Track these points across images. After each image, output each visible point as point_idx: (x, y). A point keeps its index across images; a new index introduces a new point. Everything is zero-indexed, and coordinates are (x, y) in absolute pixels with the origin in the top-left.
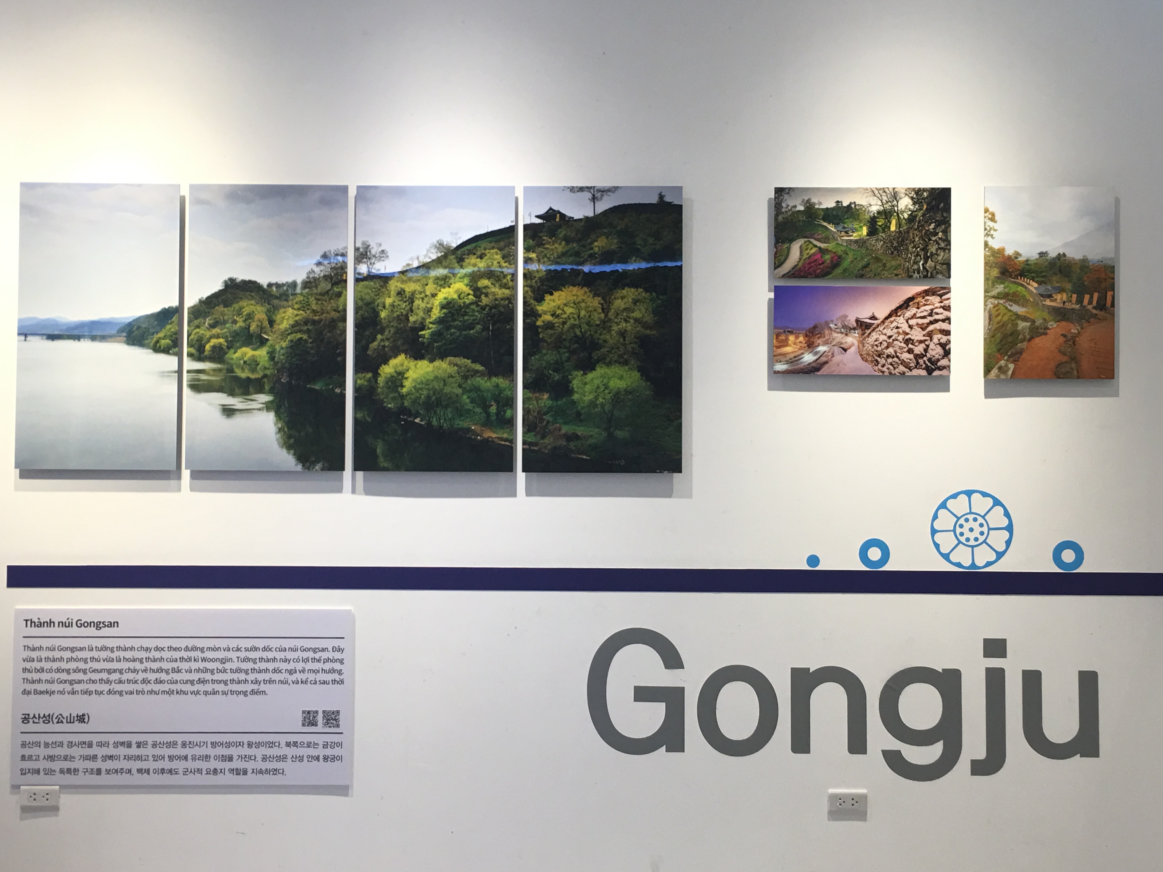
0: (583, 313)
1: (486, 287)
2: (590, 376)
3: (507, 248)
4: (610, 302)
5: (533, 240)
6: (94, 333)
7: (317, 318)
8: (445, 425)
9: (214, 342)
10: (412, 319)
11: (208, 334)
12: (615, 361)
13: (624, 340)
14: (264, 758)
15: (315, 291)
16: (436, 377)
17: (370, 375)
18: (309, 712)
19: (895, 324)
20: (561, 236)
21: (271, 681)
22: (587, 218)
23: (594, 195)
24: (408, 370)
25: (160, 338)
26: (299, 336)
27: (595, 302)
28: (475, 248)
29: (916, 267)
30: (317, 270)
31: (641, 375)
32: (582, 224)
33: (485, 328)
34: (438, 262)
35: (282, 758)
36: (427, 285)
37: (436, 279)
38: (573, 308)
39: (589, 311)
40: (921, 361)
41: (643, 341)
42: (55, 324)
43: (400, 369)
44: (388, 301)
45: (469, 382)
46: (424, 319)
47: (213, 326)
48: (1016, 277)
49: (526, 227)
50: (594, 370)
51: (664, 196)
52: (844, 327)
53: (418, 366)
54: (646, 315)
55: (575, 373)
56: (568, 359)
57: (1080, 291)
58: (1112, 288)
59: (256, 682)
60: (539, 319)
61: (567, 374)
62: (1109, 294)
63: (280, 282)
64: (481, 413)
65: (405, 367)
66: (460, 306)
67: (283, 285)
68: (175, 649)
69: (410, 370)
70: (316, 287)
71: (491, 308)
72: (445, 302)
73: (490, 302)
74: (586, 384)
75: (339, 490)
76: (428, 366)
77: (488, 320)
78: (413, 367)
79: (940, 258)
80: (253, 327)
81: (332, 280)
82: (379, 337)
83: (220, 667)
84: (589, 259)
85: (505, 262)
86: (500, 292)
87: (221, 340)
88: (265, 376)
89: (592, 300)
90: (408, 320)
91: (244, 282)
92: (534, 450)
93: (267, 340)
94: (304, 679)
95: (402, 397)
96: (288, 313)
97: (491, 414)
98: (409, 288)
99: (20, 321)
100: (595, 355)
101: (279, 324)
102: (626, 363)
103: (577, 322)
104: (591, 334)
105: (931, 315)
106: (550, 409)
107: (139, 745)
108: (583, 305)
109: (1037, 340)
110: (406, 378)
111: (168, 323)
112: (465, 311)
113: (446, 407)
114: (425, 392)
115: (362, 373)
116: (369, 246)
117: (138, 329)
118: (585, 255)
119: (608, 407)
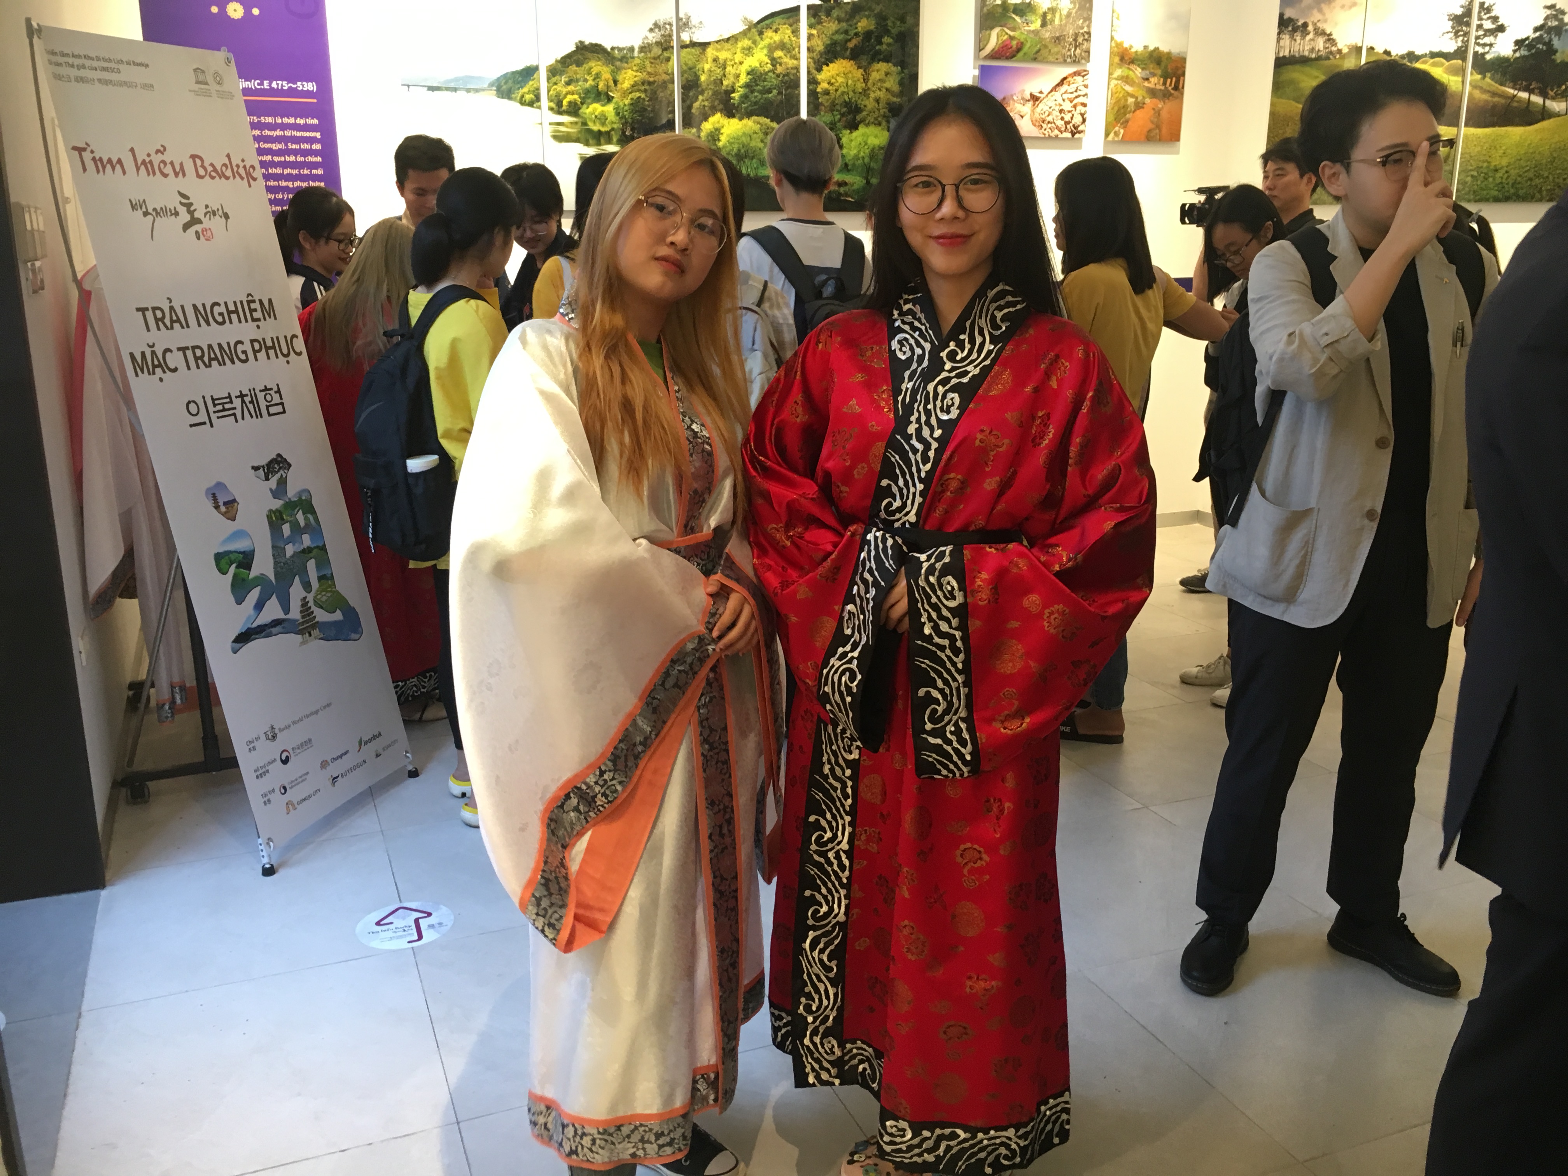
0: (850, 82)
1: (780, 58)
2: (855, 134)
3: (795, 25)
4: (869, 74)
5: (813, 19)
6: (469, 86)
7: (651, 79)
9: (570, 98)
10: (725, 83)
11: (564, 91)
12: (872, 123)
13: (879, 106)
15: (649, 55)
16: (744, 133)
19: (1054, 98)
20: (835, 16)
25: (524, 93)
26: (638, 94)
27: (859, 74)
28: (772, 23)
29: (1069, 53)
30: (650, 36)
32: (850, 6)
33: (780, 93)
34: (744, 33)
36: (735, 53)
37: (742, 49)
38: (843, 77)
39: (854, 81)
40: (1068, 127)
41: (892, 107)
43: (717, 126)
44: (707, 67)
46: (734, 83)
47: (568, 83)
48: (1129, 64)
49: (810, 7)
50: (858, 129)
52: (1023, 99)
53: (730, 123)
54: (894, 85)
55: (844, 132)
56: (840, 120)
57: (1165, 76)
58: (1183, 74)
60: (819, 86)
62: (1182, 78)
63: (621, 46)
65: (720, 125)
66: (761, 73)
67: (623, 49)
69: (724, 127)
70: (650, 52)
71: (784, 76)
72: (749, 69)
73: (783, 71)
74: (851, 141)
76: (738, 124)
77: (782, 86)
78: (727, 124)
79: (1084, 47)
80: (601, 86)
81: (662, 46)
82: (700, 97)
84: (854, 37)
85: (794, 37)
86: (792, 63)
87: (576, 97)
88: (613, 129)
89: (857, 72)
90: (722, 84)
91: (591, 44)
93: (613, 97)
96: (628, 75)
98: (723, 55)
100: (858, 118)
101: (622, 84)
102: (880, 124)
103: (846, 90)
104: (855, 100)
105: (1076, 91)
108: (850, 75)
109: (1138, 112)
110: (722, 134)
111: (527, 80)
112: (765, 78)
113: (753, 158)
114: (736, 146)
116: (690, 17)
117: (506, 83)
118: (852, 33)
119: (867, 160)
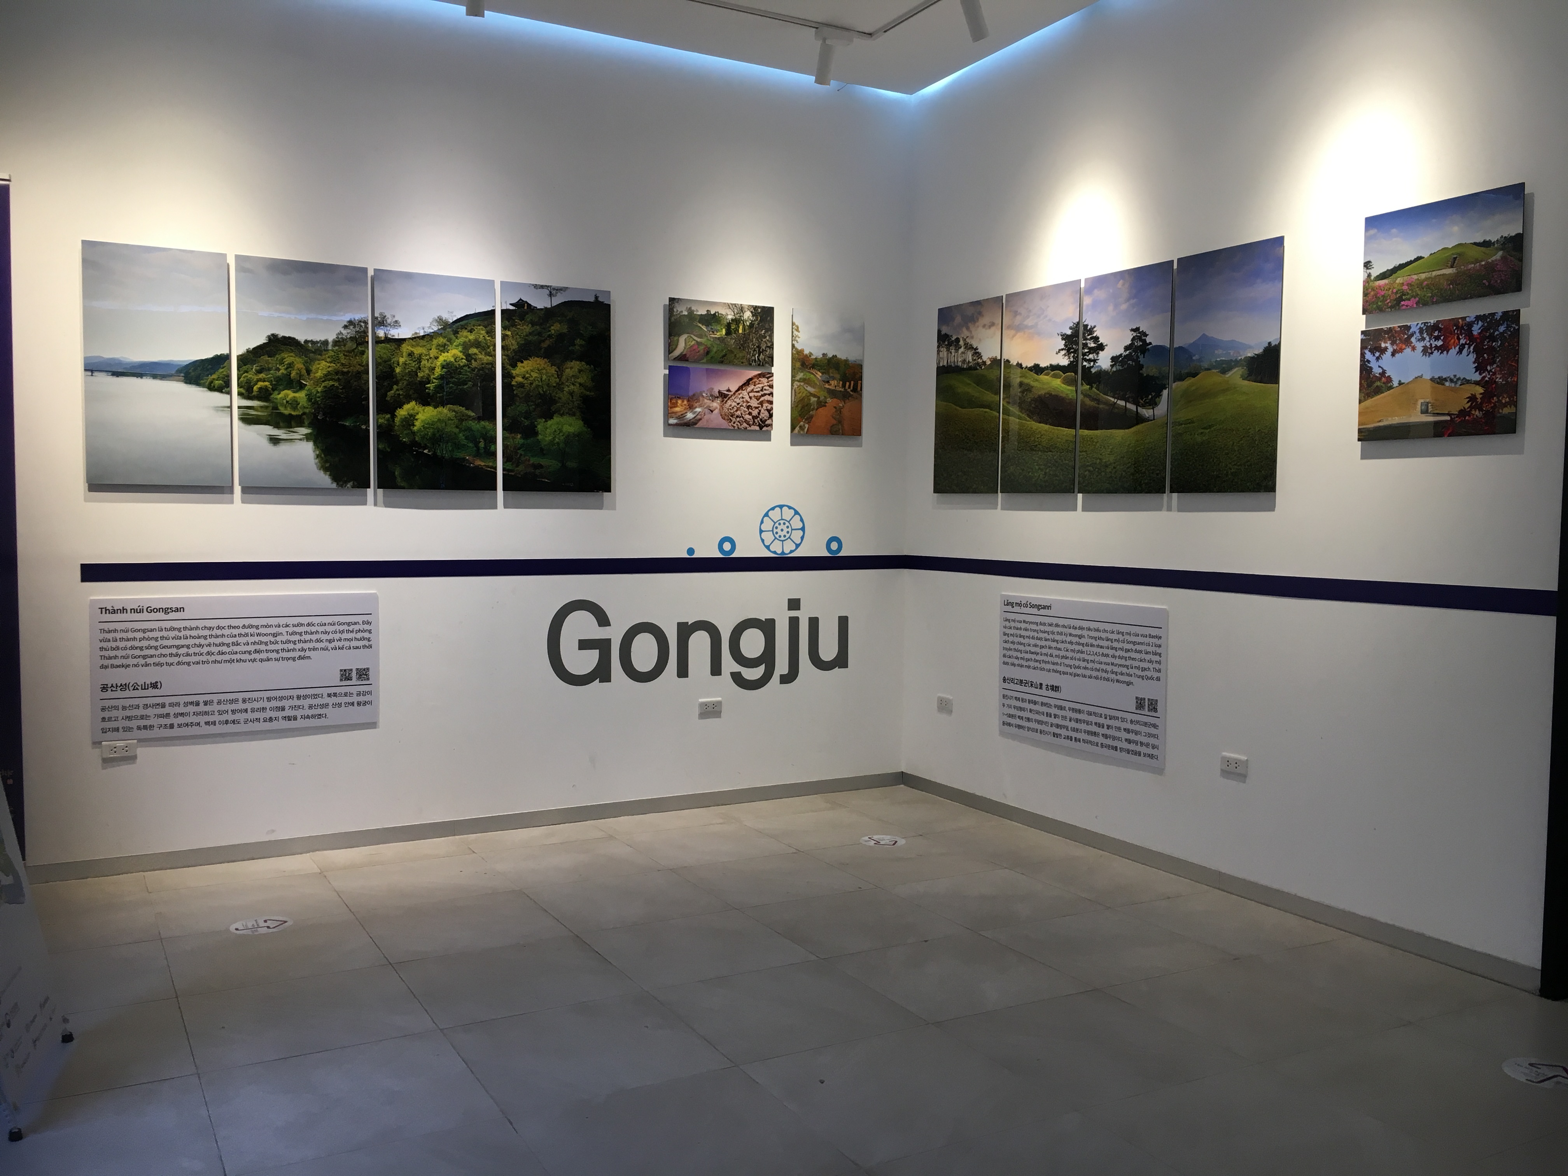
0: (544, 377)
1: (475, 354)
2: (549, 423)
3: (490, 326)
4: (563, 371)
5: (509, 322)
6: (156, 372)
7: (345, 370)
8: (446, 455)
9: (260, 384)
10: (420, 375)
11: (255, 378)
12: (567, 413)
13: (573, 398)
14: (310, 707)
15: (343, 349)
16: (439, 420)
17: (388, 416)
18: (345, 670)
19: (741, 395)
20: (528, 320)
21: (314, 649)
22: (546, 308)
23: (551, 292)
24: (418, 414)
25: (214, 379)
26: (331, 383)
27: (553, 370)
28: (466, 324)
29: (753, 358)
30: (344, 332)
31: (584, 424)
32: (543, 312)
33: (475, 385)
34: (439, 332)
35: (326, 706)
36: (431, 349)
37: (437, 346)
38: (536, 372)
39: (548, 376)
40: (756, 421)
41: (585, 399)
42: (119, 362)
43: (412, 412)
44: (402, 360)
45: (464, 423)
46: (429, 375)
47: (259, 372)
48: (810, 369)
49: (503, 312)
50: (553, 418)
51: (599, 297)
52: (711, 395)
53: (425, 411)
54: (587, 381)
55: (539, 420)
56: (535, 409)
57: (844, 379)
58: (861, 379)
59: (303, 650)
60: (514, 380)
61: (533, 421)
62: (859, 382)
63: (315, 340)
64: (473, 447)
65: (415, 411)
66: (456, 367)
67: (317, 342)
68: (234, 627)
69: (419, 414)
70: (345, 346)
71: (478, 370)
72: (444, 363)
73: (478, 366)
74: (547, 428)
75: (364, 503)
76: (433, 411)
77: (478, 379)
78: (422, 411)
79: (767, 353)
80: (293, 374)
81: (357, 341)
82: (395, 387)
83: (273, 639)
84: (548, 339)
85: (488, 337)
86: (486, 359)
87: (267, 383)
88: (304, 414)
89: (550, 368)
90: (417, 375)
91: (284, 337)
92: (512, 475)
93: (305, 385)
94: (341, 646)
95: (414, 433)
96: (322, 365)
97: (480, 448)
98: (418, 351)
99: (86, 359)
100: (553, 409)
101: (315, 373)
102: (574, 415)
103: (540, 384)
104: (550, 393)
105: (762, 390)
106: (522, 445)
107: (206, 703)
108: (544, 371)
109: (820, 410)
110: (417, 420)
111: (220, 367)
112: (460, 371)
113: (447, 442)
114: (432, 430)
115: (383, 414)
116: (385, 316)
117: (194, 370)
118: (546, 335)
119: (562, 445)
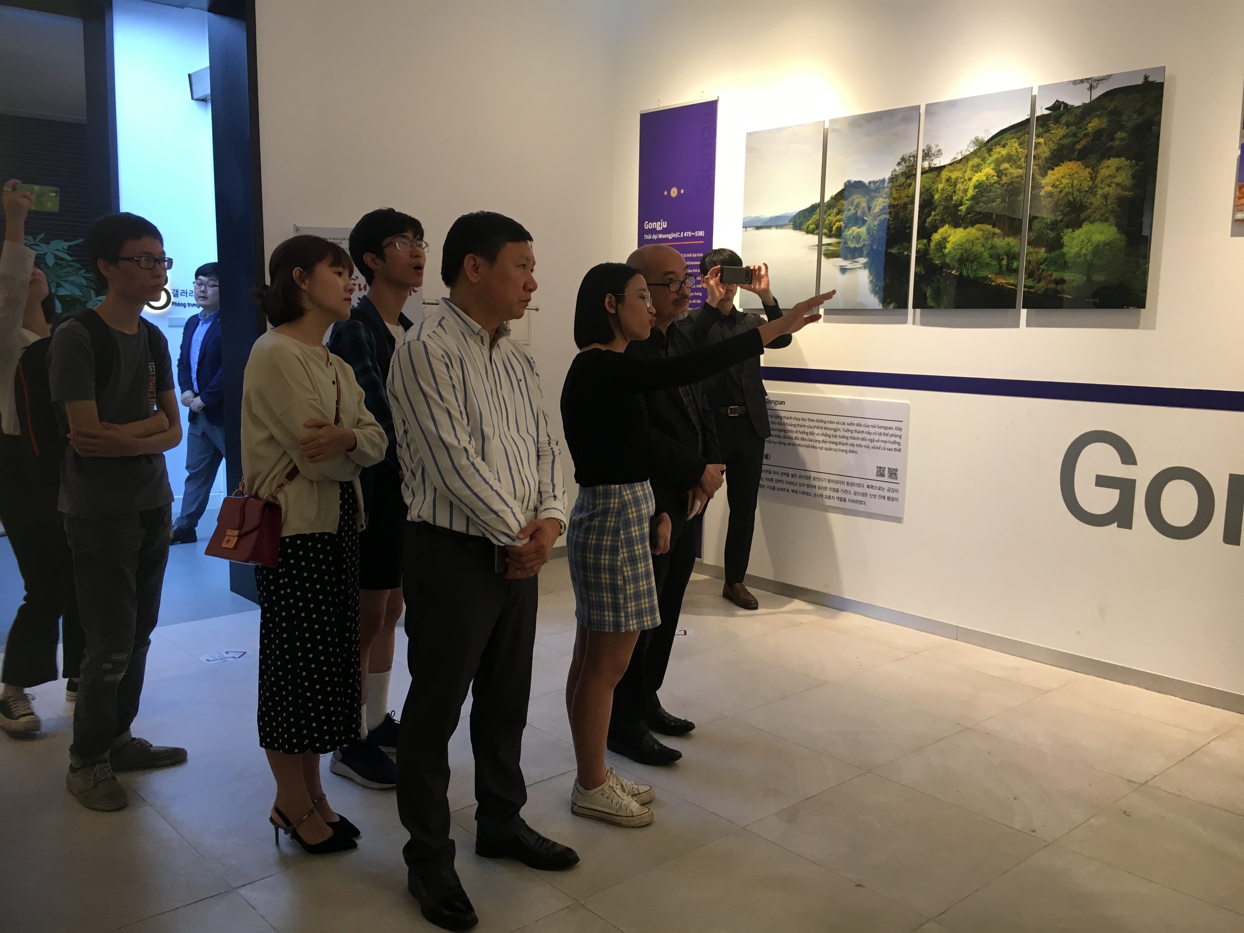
0: (1076, 182)
1: (1006, 169)
2: (1077, 232)
3: (1023, 137)
4: (1097, 172)
5: (1042, 128)
6: (778, 223)
7: (896, 203)
8: (971, 275)
9: (838, 224)
10: (955, 198)
11: (835, 219)
12: (1098, 220)
13: (1107, 202)
14: (855, 494)
15: (896, 184)
16: (968, 240)
17: (925, 241)
18: (880, 468)
20: (1063, 121)
21: (860, 446)
22: (1085, 104)
23: (1091, 85)
24: (949, 236)
25: (809, 224)
26: (885, 216)
27: (1086, 173)
28: (1000, 140)
30: (897, 168)
31: (1118, 229)
32: (1080, 110)
33: (1003, 201)
34: (974, 153)
35: (864, 495)
36: (966, 172)
37: (972, 167)
38: (1068, 178)
39: (1080, 180)
41: (1121, 201)
42: (757, 219)
43: (945, 235)
45: (989, 242)
46: (962, 198)
47: (837, 214)
49: (1039, 118)
50: (1081, 227)
51: (1149, 76)
53: (956, 233)
54: (1126, 179)
55: (1066, 231)
56: (1062, 220)
59: (852, 445)
60: (1043, 190)
61: (1060, 232)
63: (876, 180)
64: (996, 265)
65: (948, 234)
66: (987, 185)
67: (877, 182)
68: (812, 420)
69: (951, 236)
70: (897, 181)
71: (1008, 186)
72: (977, 183)
73: (1008, 180)
74: (1074, 238)
75: (905, 322)
76: (963, 232)
77: (1006, 195)
78: (953, 234)
80: (859, 213)
81: (906, 175)
82: (933, 213)
83: (834, 433)
84: (1084, 138)
85: (1020, 148)
86: (1017, 172)
87: (842, 223)
88: (864, 245)
89: (1084, 171)
90: (952, 199)
91: (855, 182)
92: (1031, 292)
93: (867, 221)
94: (878, 446)
95: (944, 255)
96: (879, 201)
97: (1003, 265)
98: (954, 175)
99: (744, 219)
100: (1083, 216)
101: (874, 209)
102: (1106, 220)
103: (1071, 190)
104: (1080, 199)
106: (1046, 260)
107: (793, 476)
108: (1076, 176)
110: (948, 242)
111: (814, 214)
112: (990, 189)
113: (973, 262)
114: (960, 252)
115: (921, 240)
116: (931, 147)
117: (799, 219)
118: (1081, 135)
119: (1089, 257)
